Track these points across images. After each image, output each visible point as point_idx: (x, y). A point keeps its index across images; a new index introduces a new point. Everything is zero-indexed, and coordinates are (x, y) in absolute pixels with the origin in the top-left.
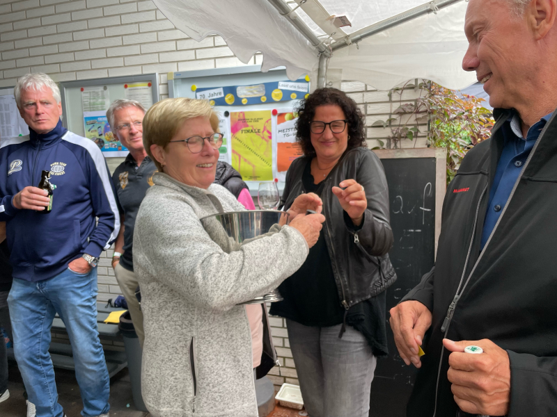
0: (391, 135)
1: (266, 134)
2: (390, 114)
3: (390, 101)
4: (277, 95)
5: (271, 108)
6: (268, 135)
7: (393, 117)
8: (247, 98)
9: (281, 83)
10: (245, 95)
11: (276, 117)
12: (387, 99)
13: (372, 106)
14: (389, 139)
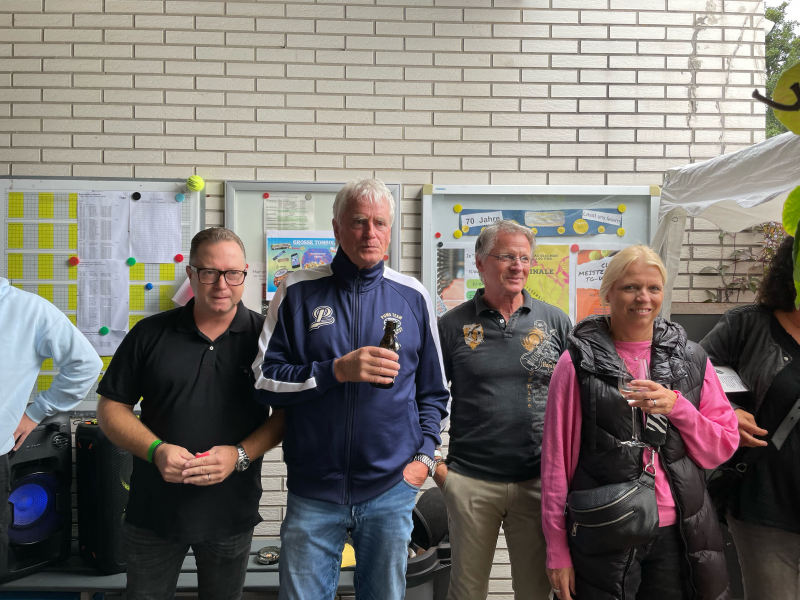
0: (722, 286)
1: (562, 276)
2: (721, 260)
3: (721, 245)
4: (579, 226)
5: (570, 242)
6: (564, 277)
7: (725, 263)
8: (536, 227)
9: (585, 212)
10: (535, 223)
11: (576, 254)
12: (718, 242)
13: (698, 248)
14: (719, 290)
